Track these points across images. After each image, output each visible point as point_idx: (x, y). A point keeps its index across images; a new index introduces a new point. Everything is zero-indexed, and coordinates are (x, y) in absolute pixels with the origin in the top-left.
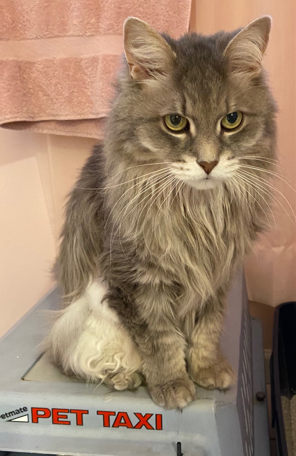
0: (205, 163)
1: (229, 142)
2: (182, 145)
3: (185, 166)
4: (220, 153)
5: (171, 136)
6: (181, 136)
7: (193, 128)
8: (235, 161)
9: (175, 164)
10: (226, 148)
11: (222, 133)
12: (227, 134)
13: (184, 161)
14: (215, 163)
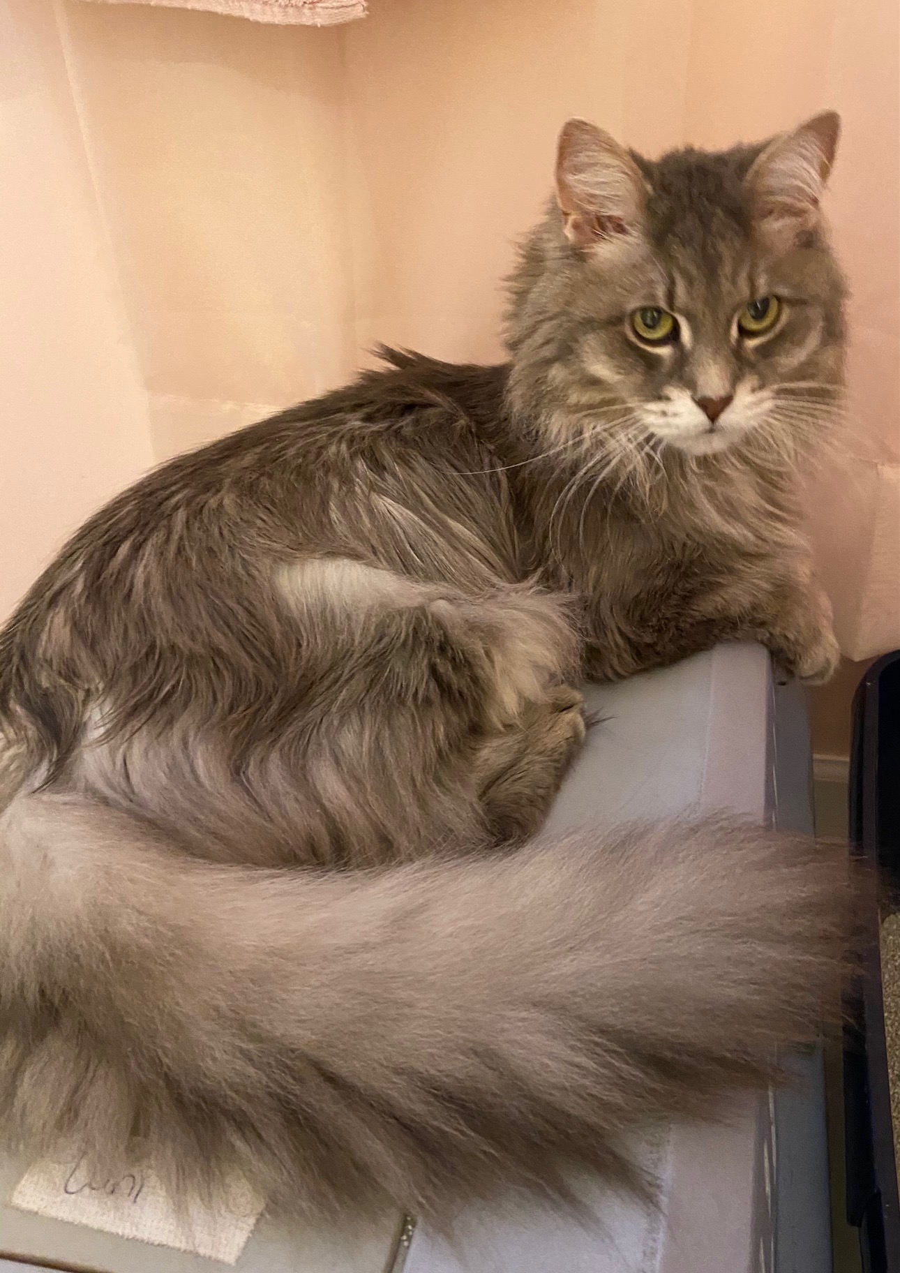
0: (710, 400)
1: (752, 358)
2: (665, 368)
3: (669, 408)
4: (736, 379)
5: (645, 351)
6: (665, 351)
7: (686, 334)
8: (765, 394)
9: (653, 406)
10: (747, 370)
11: (740, 342)
12: (751, 343)
13: (668, 399)
14: (727, 401)
